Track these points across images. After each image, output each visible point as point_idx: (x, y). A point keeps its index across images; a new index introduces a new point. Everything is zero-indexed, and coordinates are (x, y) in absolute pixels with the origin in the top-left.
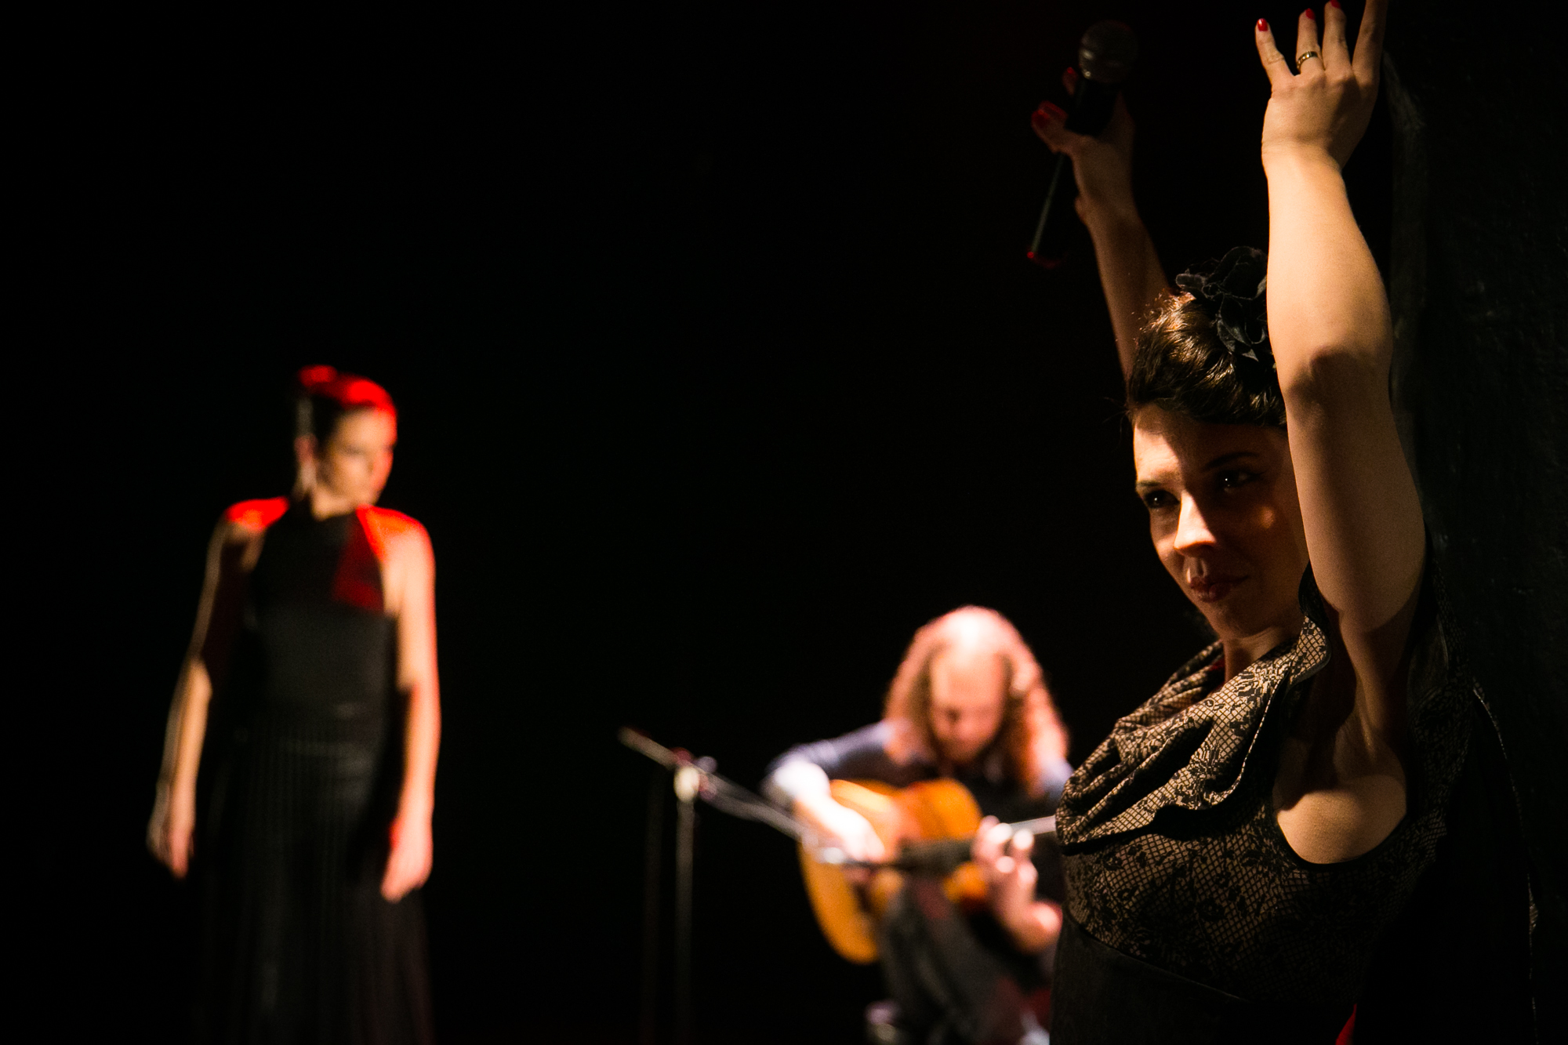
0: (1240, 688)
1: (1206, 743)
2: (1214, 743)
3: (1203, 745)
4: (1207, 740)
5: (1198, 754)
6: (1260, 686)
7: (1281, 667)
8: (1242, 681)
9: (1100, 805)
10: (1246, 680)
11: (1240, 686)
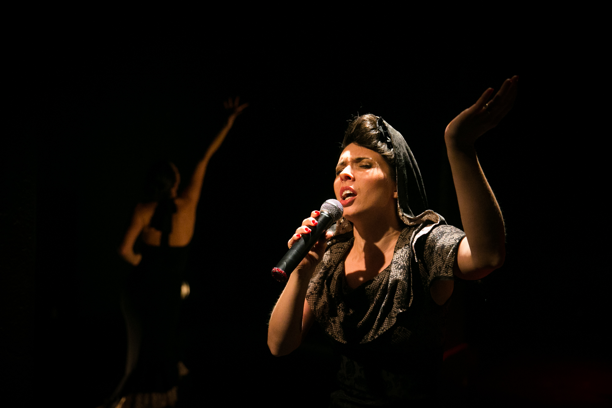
0: (397, 268)
1: (398, 288)
2: (401, 287)
3: (397, 289)
4: (398, 287)
5: (397, 293)
6: (403, 264)
7: (405, 256)
8: (395, 265)
9: (376, 323)
10: (396, 264)
11: (397, 267)
